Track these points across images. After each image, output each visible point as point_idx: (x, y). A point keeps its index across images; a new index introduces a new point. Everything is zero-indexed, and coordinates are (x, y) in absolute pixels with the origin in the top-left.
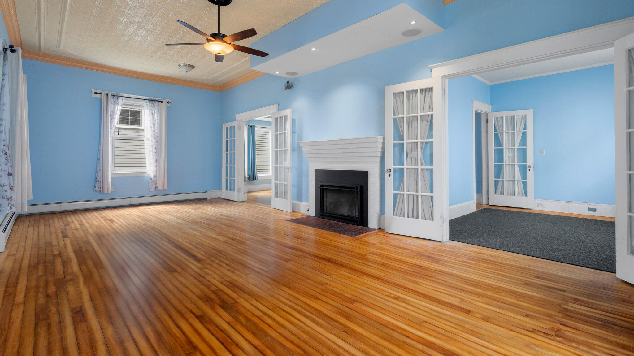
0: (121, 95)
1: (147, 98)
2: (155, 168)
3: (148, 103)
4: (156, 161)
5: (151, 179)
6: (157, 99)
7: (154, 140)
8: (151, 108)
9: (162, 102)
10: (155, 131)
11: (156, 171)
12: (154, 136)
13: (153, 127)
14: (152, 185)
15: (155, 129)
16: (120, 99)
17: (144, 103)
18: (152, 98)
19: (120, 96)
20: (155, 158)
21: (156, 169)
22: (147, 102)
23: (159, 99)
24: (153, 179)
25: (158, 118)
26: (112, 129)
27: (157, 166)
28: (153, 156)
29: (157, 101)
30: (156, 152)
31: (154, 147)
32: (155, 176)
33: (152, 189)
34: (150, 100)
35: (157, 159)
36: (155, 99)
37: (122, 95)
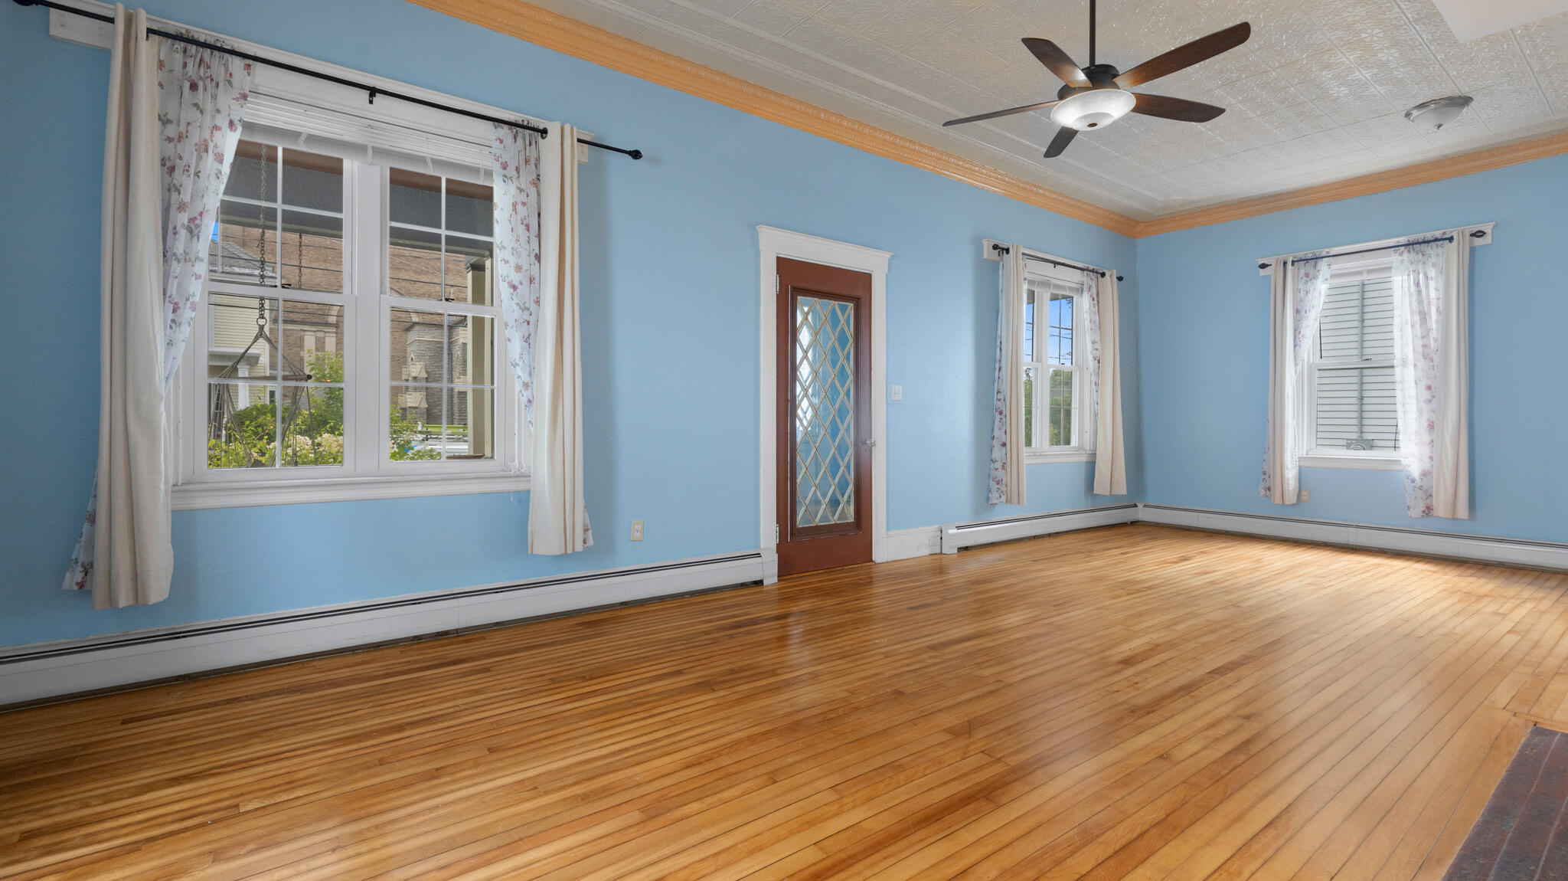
0: (1324, 254)
1: (1403, 240)
2: (1427, 450)
3: (1406, 255)
4: (1431, 426)
5: (1413, 481)
6: (1438, 234)
7: (1422, 363)
8: (1414, 267)
9: (1451, 239)
10: (1428, 335)
11: (1431, 458)
12: (1424, 351)
13: (1421, 325)
14: (1416, 498)
15: (1429, 330)
16: (1323, 265)
17: (1393, 258)
18: (1420, 237)
19: (1323, 257)
20: (1425, 416)
21: (1432, 452)
22: (1401, 254)
23: (1444, 233)
24: (1418, 482)
25: (1441, 292)
26: (1300, 347)
27: (1432, 441)
28: (1420, 412)
29: (1437, 240)
30: (1430, 398)
31: (1425, 382)
32: (1425, 474)
33: (1417, 512)
34: (1413, 244)
35: (1433, 422)
36: (1429, 236)
37: (1328, 252)
